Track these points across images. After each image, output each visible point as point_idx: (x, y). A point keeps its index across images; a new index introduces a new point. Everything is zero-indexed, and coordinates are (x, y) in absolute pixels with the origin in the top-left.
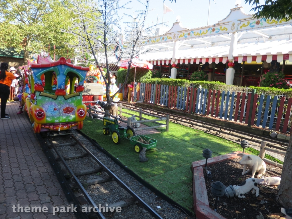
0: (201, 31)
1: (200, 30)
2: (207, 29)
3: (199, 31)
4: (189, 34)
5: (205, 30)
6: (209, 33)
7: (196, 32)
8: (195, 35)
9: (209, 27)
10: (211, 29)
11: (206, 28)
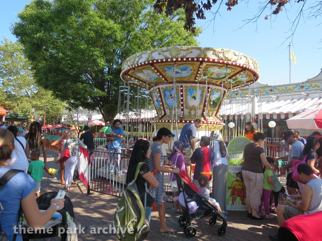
0: (286, 88)
1: (286, 86)
2: (295, 86)
3: (284, 88)
4: (271, 90)
5: (291, 87)
6: (296, 89)
7: (281, 89)
8: (279, 91)
9: (297, 85)
10: (299, 86)
11: (293, 85)
